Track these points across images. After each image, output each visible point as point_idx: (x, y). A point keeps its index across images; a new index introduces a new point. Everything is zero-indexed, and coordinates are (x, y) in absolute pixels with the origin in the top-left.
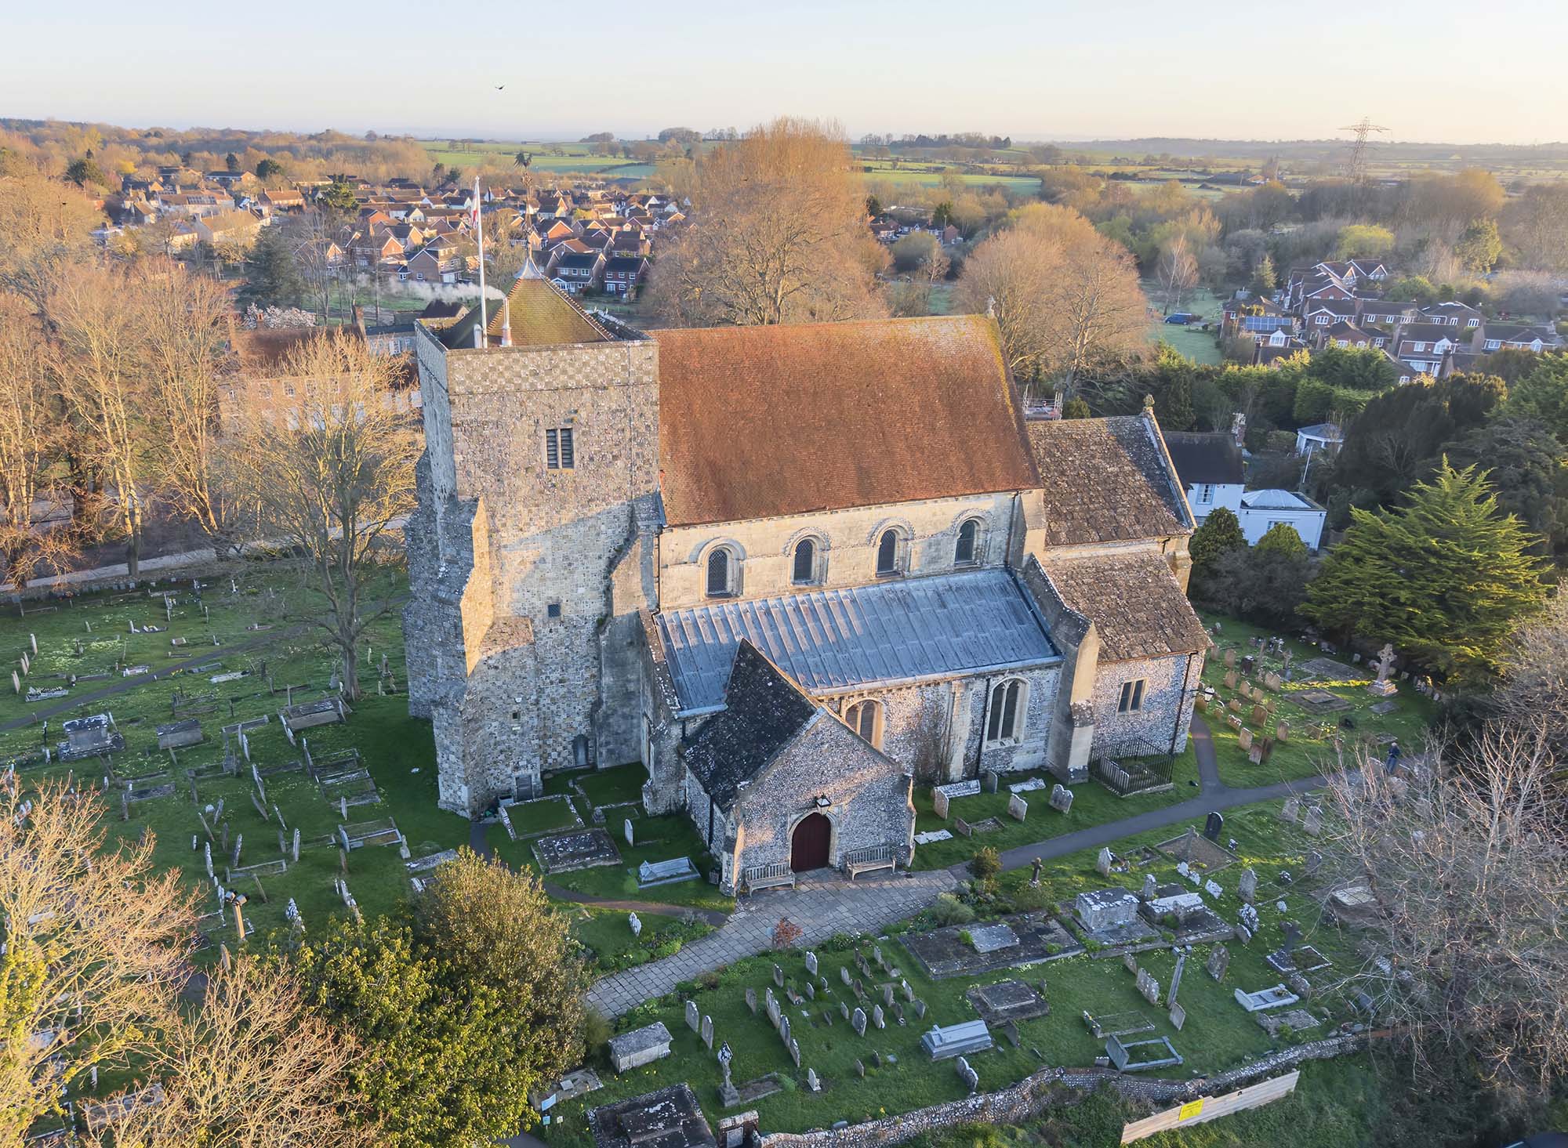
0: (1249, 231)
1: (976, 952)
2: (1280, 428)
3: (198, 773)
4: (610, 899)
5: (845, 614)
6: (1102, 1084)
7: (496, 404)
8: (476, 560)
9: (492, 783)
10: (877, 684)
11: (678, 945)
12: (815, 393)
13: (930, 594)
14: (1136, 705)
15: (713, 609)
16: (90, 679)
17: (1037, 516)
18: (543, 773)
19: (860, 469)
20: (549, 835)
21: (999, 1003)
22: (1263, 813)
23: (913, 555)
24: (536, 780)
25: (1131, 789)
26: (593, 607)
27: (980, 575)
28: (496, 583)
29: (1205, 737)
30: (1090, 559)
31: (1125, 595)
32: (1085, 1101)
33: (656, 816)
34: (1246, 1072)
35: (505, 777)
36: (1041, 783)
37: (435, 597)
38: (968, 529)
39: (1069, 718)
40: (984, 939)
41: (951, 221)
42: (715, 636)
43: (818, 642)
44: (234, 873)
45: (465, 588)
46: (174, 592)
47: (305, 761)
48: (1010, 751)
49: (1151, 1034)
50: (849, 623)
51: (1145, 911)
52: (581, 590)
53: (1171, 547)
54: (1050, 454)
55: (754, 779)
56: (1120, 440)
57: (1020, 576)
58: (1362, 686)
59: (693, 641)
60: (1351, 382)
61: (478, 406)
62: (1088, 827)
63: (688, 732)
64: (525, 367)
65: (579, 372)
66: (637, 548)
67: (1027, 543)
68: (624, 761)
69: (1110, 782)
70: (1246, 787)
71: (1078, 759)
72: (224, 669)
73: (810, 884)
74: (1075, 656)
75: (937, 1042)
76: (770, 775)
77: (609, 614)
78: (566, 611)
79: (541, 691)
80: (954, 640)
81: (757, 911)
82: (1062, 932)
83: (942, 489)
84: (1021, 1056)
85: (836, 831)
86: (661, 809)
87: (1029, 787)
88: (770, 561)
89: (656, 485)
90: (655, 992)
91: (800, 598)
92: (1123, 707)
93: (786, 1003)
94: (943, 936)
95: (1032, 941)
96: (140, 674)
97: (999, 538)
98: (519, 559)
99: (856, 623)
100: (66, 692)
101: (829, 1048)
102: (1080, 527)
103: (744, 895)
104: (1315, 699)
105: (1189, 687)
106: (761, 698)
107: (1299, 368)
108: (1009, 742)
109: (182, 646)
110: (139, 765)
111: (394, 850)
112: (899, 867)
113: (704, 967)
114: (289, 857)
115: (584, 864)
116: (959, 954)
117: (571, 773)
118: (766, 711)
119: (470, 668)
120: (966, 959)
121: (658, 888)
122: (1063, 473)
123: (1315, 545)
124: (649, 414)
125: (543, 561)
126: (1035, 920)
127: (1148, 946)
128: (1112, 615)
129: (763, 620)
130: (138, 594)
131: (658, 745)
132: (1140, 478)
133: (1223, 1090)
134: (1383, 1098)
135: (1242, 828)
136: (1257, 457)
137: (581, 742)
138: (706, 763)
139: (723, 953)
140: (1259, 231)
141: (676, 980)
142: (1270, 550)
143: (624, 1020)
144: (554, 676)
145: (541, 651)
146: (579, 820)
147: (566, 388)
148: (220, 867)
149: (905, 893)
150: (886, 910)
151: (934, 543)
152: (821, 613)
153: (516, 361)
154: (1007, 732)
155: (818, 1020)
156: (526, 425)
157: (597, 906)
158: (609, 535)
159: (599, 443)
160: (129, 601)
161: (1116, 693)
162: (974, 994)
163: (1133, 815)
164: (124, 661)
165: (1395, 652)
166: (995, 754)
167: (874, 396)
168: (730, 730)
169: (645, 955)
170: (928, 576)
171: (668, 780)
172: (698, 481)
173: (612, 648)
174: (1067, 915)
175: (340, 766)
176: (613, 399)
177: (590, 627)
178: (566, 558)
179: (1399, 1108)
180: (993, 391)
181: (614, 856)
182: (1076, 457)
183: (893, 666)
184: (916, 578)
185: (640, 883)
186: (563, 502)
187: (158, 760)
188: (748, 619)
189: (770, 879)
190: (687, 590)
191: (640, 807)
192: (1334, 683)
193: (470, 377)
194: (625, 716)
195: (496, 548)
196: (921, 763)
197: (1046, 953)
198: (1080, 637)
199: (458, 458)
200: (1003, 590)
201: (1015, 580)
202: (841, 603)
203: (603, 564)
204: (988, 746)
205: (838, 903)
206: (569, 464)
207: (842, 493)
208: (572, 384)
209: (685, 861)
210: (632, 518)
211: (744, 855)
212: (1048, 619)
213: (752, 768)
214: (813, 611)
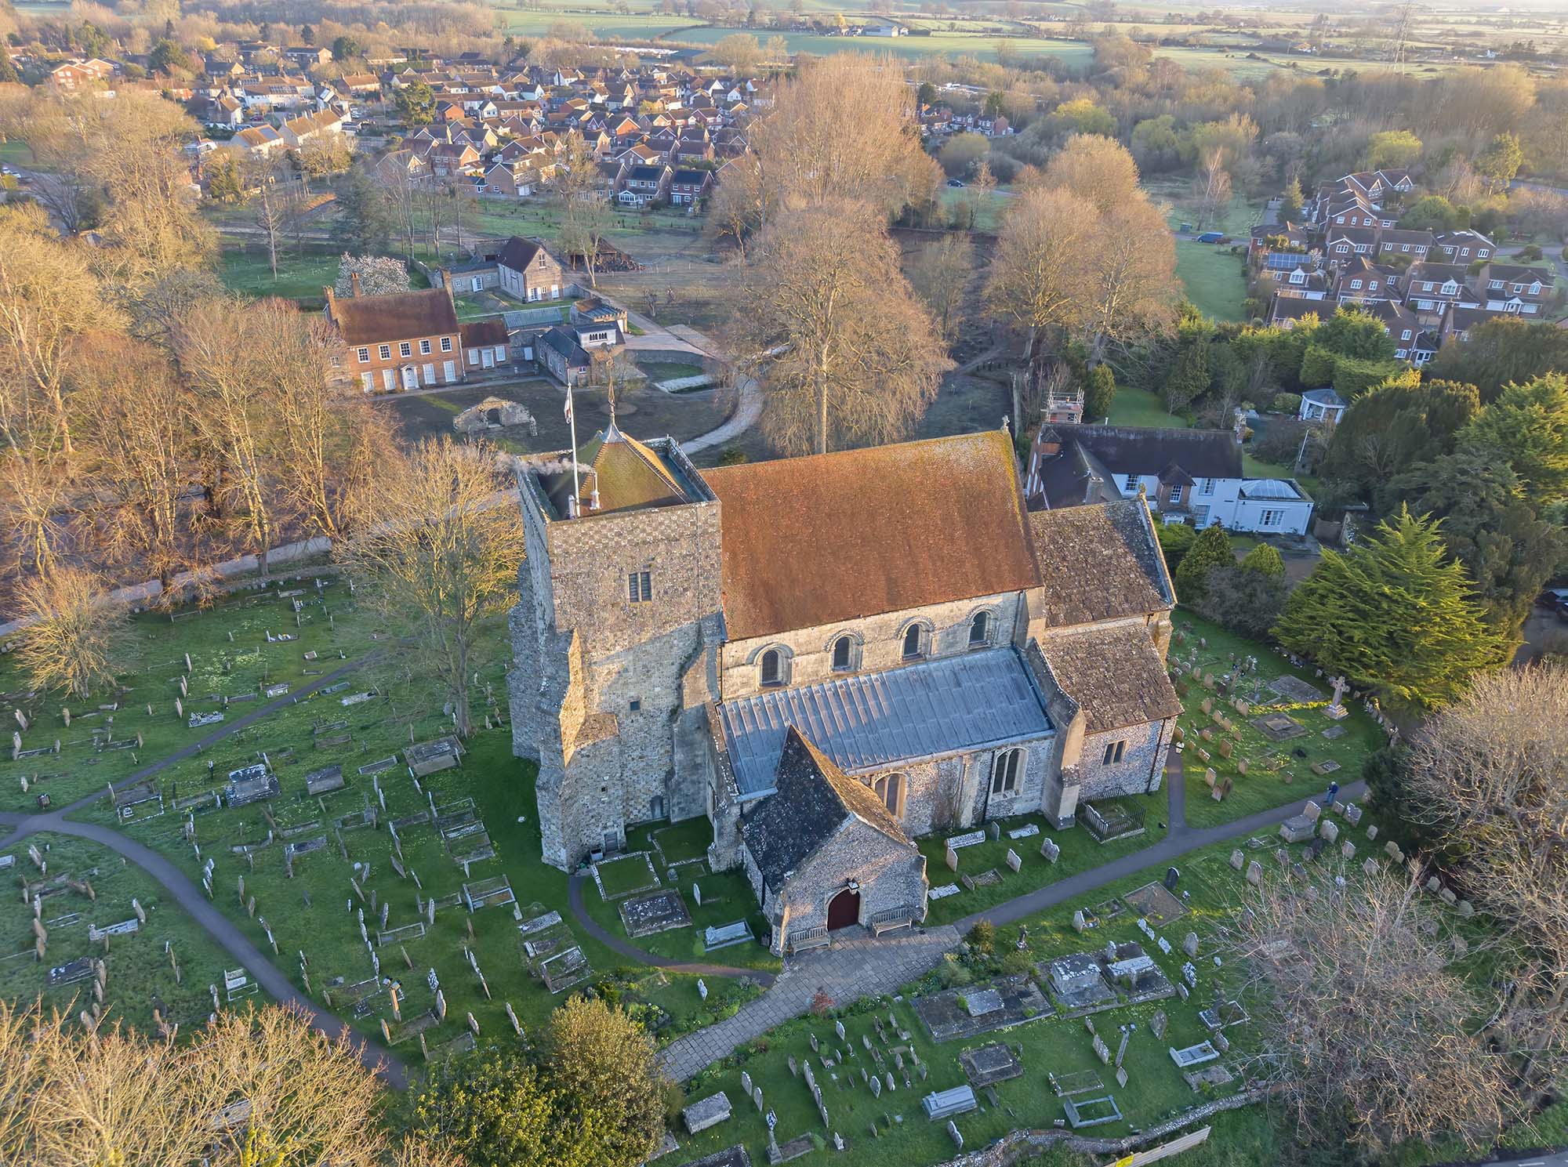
0: (1285, 134)
1: (970, 1015)
2: (1288, 391)
3: (344, 823)
4: (681, 962)
5: (876, 697)
6: (1058, 1143)
7: (588, 559)
8: (572, 678)
9: (585, 840)
10: (901, 763)
11: (736, 1008)
12: (853, 514)
13: (947, 673)
14: (1118, 758)
15: (766, 698)
16: (240, 700)
17: (1039, 608)
18: (626, 827)
19: (889, 580)
20: (633, 895)
21: (984, 1068)
22: (1215, 860)
23: (934, 643)
24: (621, 836)
25: (1110, 835)
26: (667, 701)
27: (990, 654)
28: (588, 691)
29: (1178, 771)
30: (1084, 634)
31: (1112, 669)
32: (1045, 1154)
33: (719, 873)
34: (1170, 1127)
35: (596, 835)
36: (1036, 829)
37: (538, 708)
38: (980, 618)
39: (1060, 779)
40: (976, 1003)
41: (1004, 112)
42: (768, 723)
43: (852, 723)
44: (386, 936)
45: (564, 703)
46: (300, 592)
47: (431, 813)
48: (1012, 801)
49: (1102, 1093)
50: (879, 705)
51: (1106, 974)
52: (657, 689)
53: (1154, 619)
54: (1054, 541)
55: (798, 869)
56: (1115, 524)
57: (1023, 655)
58: (1319, 707)
59: (749, 728)
60: (1353, 352)
61: (572, 562)
62: (1071, 875)
63: (745, 810)
64: (611, 530)
65: (656, 529)
66: (704, 657)
67: (1030, 629)
68: (692, 815)
69: (1093, 827)
70: (1205, 827)
71: (1067, 809)
72: (351, 691)
73: (844, 942)
74: (1066, 733)
75: (933, 1107)
76: (810, 867)
77: (680, 706)
78: (645, 705)
79: (623, 766)
80: (966, 717)
81: (800, 970)
82: (1038, 995)
83: (959, 593)
84: (998, 1115)
85: (863, 900)
86: (723, 868)
87: (1025, 833)
88: (813, 657)
89: (720, 605)
90: (719, 1054)
91: (838, 683)
92: (1107, 761)
93: (818, 1066)
94: (944, 999)
95: (1014, 1002)
96: (282, 695)
97: (1007, 624)
98: (605, 672)
99: (884, 704)
100: (221, 717)
101: (852, 1109)
102: (1077, 608)
103: (789, 955)
104: (1277, 725)
105: (1163, 742)
106: (804, 790)
107: (1308, 333)
108: (1011, 794)
109: (314, 660)
110: (294, 812)
111: (508, 911)
112: (915, 923)
113: (757, 1028)
114: (426, 920)
115: (661, 927)
116: (956, 1018)
117: (649, 826)
118: (808, 804)
119: (567, 760)
120: (962, 1022)
121: (721, 951)
122: (1064, 559)
123: (1302, 531)
124: (713, 556)
125: (626, 670)
126: (1017, 982)
127: (1105, 1007)
128: (1100, 687)
129: (807, 705)
130: (268, 595)
131: (720, 822)
132: (1131, 559)
133: (1151, 1145)
134: (1275, 1141)
135: (1196, 876)
136: (1265, 418)
137: (658, 801)
138: (759, 843)
139: (771, 1014)
140: (1294, 134)
141: (735, 1041)
142: (1253, 569)
143: (694, 1083)
144: (635, 754)
145: (624, 737)
146: (656, 879)
147: (644, 542)
148: (371, 929)
149: (917, 950)
150: (902, 968)
151: (951, 632)
152: (856, 696)
153: (604, 526)
154: (1010, 785)
155: (845, 1082)
156: (613, 572)
157: (672, 969)
158: (680, 648)
159: (671, 580)
160: (262, 604)
161: (1101, 753)
162: (965, 1056)
163: (1108, 861)
164: (265, 680)
165: (1347, 683)
166: (999, 804)
167: (902, 513)
168: (779, 814)
169: (711, 1019)
170: (946, 658)
171: (730, 846)
172: (754, 600)
173: (683, 733)
174: (1043, 978)
175: (459, 819)
176: (684, 548)
177: (665, 715)
178: (644, 666)
179: (1286, 1151)
180: (1004, 501)
181: (686, 919)
182: (1076, 543)
183: (916, 746)
184: (936, 660)
185: (707, 946)
186: (643, 625)
187: (308, 806)
188: (794, 704)
189: (811, 940)
190: (744, 685)
191: (706, 864)
192: (1295, 706)
193: (565, 542)
194: (693, 782)
195: (587, 665)
196: (937, 816)
197: (1024, 1017)
198: (1070, 718)
199: (557, 602)
200: (1009, 667)
201: (1019, 658)
202: (873, 686)
203: (675, 669)
204: (994, 798)
205: (863, 961)
206: (648, 597)
207: (874, 602)
208: (650, 539)
209: (742, 925)
210: (699, 632)
211: (789, 924)
212: (1046, 695)
213: (798, 858)
214: (849, 694)
